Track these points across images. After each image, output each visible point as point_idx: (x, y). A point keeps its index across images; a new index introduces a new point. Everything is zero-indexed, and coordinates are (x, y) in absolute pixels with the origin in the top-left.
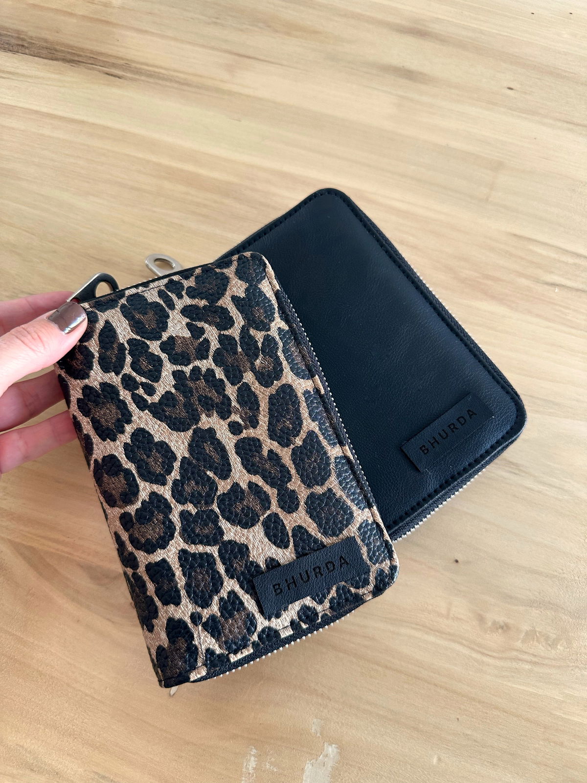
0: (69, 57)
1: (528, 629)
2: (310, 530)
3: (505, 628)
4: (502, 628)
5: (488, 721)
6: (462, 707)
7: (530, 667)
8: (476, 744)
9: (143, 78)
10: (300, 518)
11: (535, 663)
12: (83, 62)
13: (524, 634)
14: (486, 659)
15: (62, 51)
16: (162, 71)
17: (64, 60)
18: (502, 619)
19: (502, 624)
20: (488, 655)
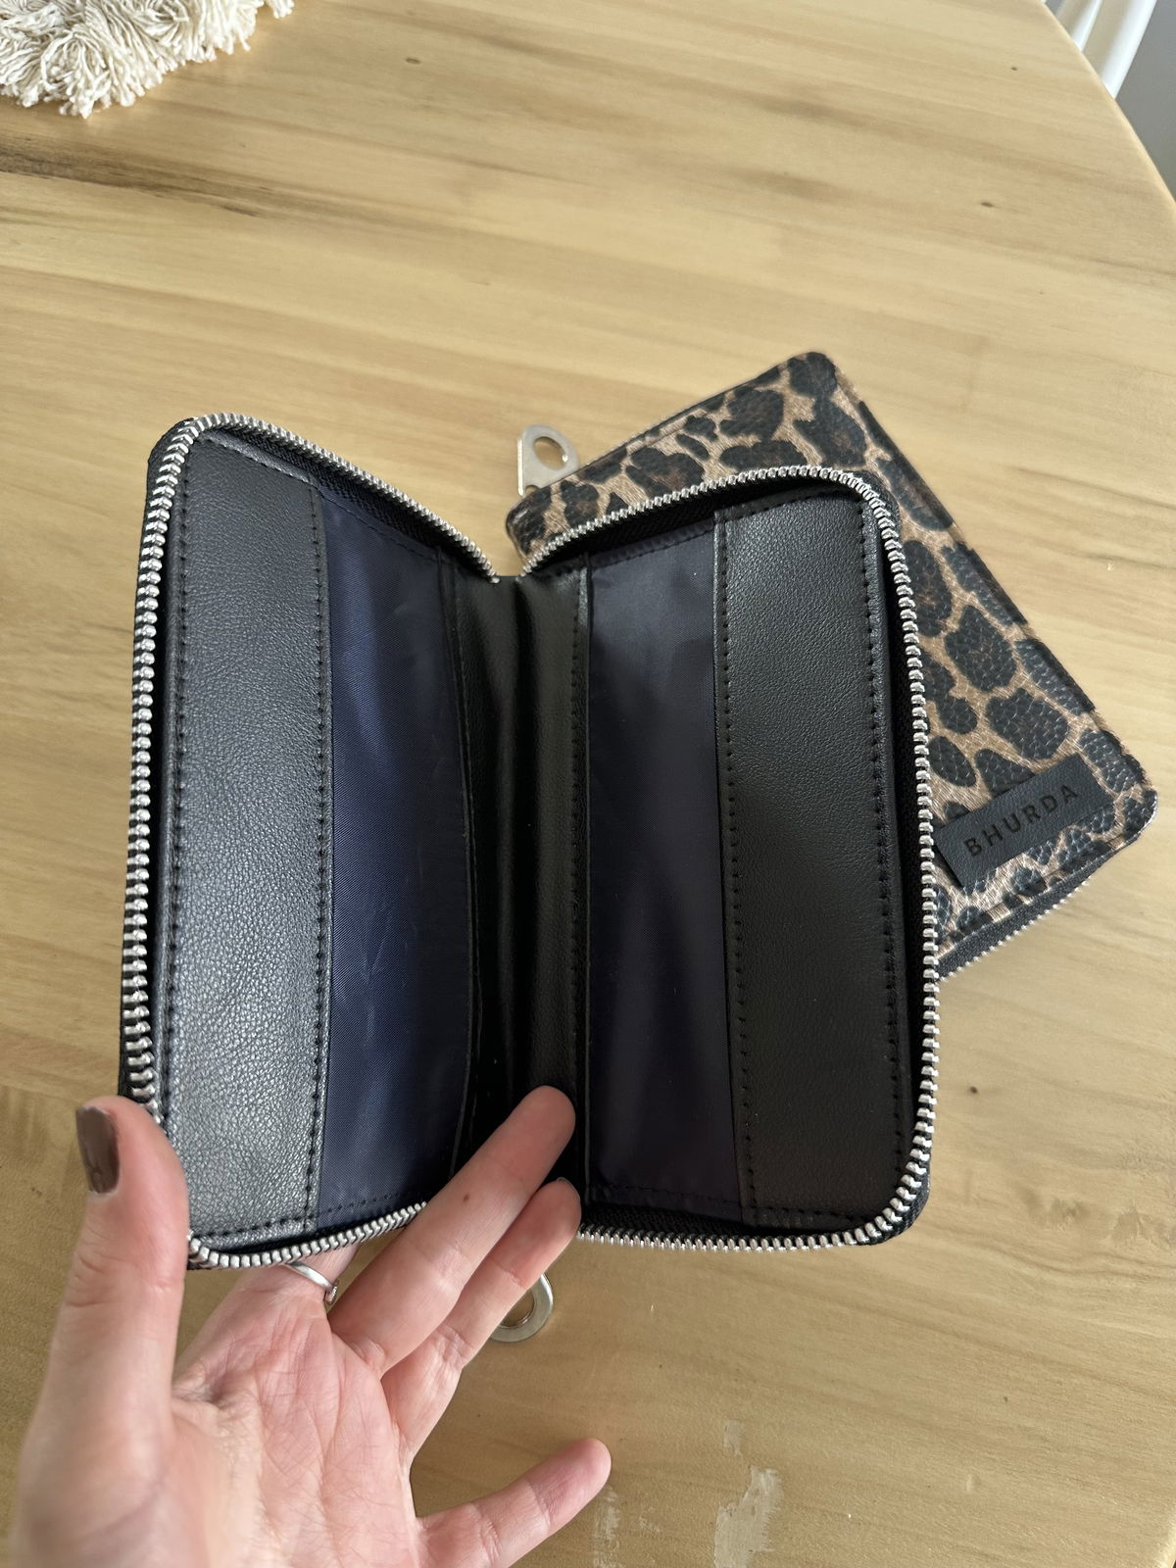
0: (151, 179)
1: (1123, 1213)
2: (1004, 754)
3: (1078, 1212)
4: (1073, 1213)
5: (1065, 1398)
6: (1012, 1374)
7: (1134, 1285)
8: (1046, 1444)
9: (297, 213)
10: (983, 738)
11: (1142, 1278)
12: (179, 189)
13: (1115, 1223)
14: (1048, 1277)
15: (137, 170)
16: (334, 199)
17: (143, 186)
18: (1069, 1197)
19: (1072, 1206)
20: (1052, 1268)
